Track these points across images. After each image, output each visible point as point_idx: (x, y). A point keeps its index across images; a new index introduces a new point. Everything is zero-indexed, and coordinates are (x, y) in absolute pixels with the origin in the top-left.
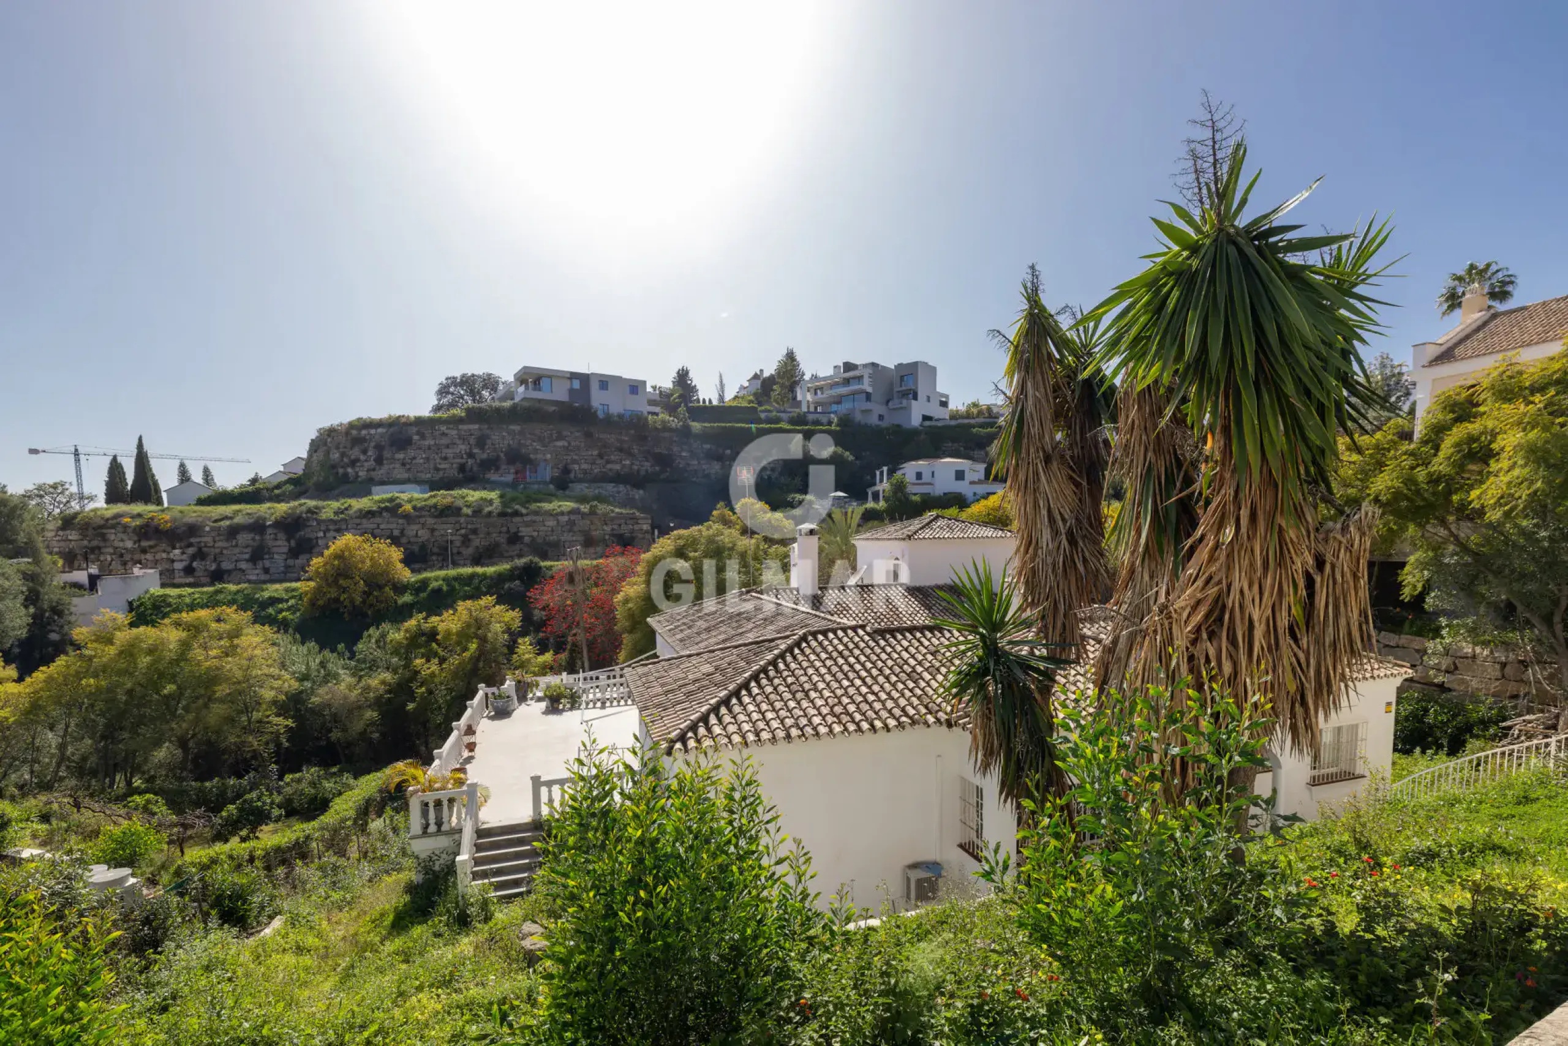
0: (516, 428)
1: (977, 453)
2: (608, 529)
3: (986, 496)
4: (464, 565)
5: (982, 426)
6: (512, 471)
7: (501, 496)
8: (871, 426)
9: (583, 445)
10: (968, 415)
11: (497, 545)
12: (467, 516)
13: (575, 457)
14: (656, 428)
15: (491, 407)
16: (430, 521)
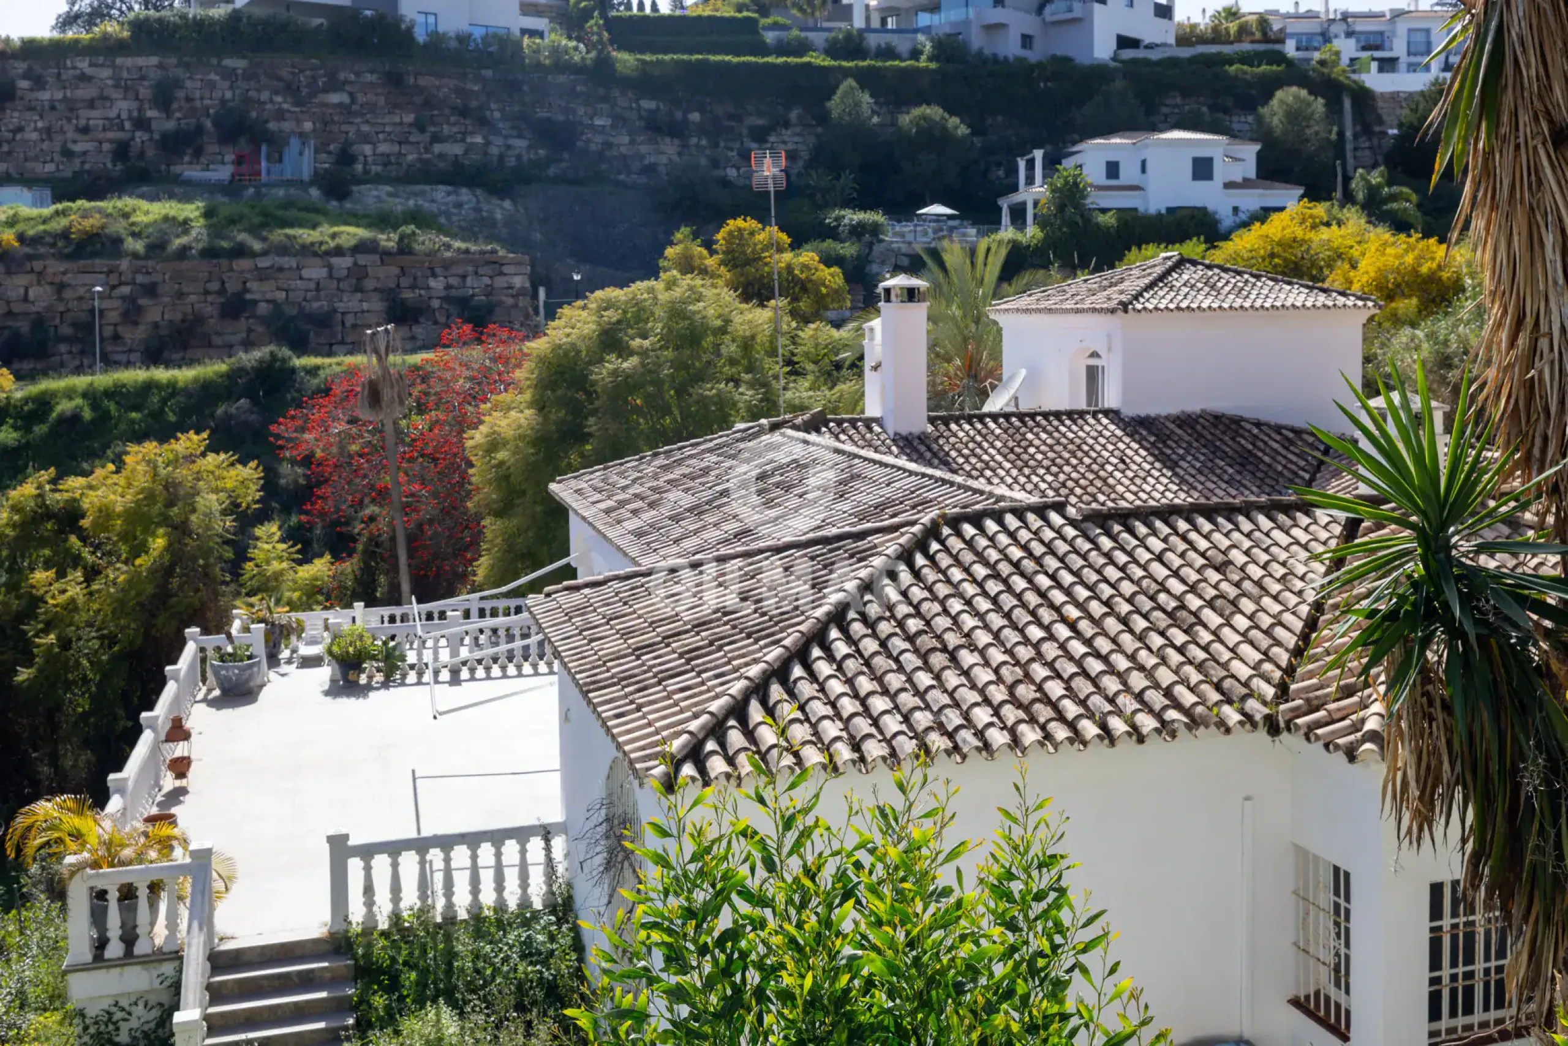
0: (238, 64)
1: (1243, 121)
2: (437, 284)
3: (1264, 214)
4: (128, 364)
5: (1246, 59)
6: (229, 157)
7: (208, 214)
8: (1006, 58)
9: (382, 100)
10: (1217, 36)
11: (199, 319)
12: (135, 255)
13: (365, 128)
14: (539, 66)
15: (183, 17)
16: (55, 267)
